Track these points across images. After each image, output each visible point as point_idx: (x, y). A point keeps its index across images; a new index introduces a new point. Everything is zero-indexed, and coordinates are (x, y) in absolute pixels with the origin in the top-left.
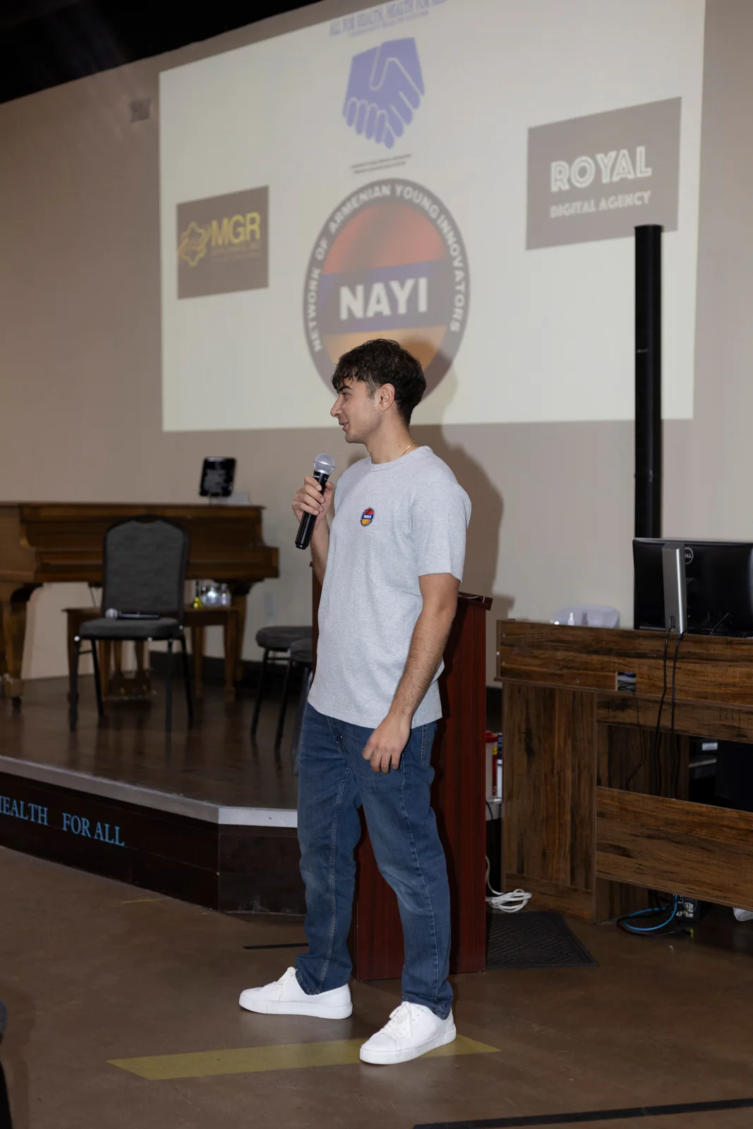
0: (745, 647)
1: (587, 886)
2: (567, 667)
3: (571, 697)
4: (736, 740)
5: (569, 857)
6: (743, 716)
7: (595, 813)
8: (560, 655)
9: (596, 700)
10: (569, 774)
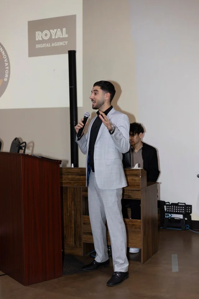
0: (130, 171)
1: (80, 245)
2: (72, 180)
3: (73, 189)
4: (128, 198)
5: (74, 237)
6: (130, 191)
7: (82, 223)
8: (70, 176)
9: (82, 189)
10: (73, 212)
